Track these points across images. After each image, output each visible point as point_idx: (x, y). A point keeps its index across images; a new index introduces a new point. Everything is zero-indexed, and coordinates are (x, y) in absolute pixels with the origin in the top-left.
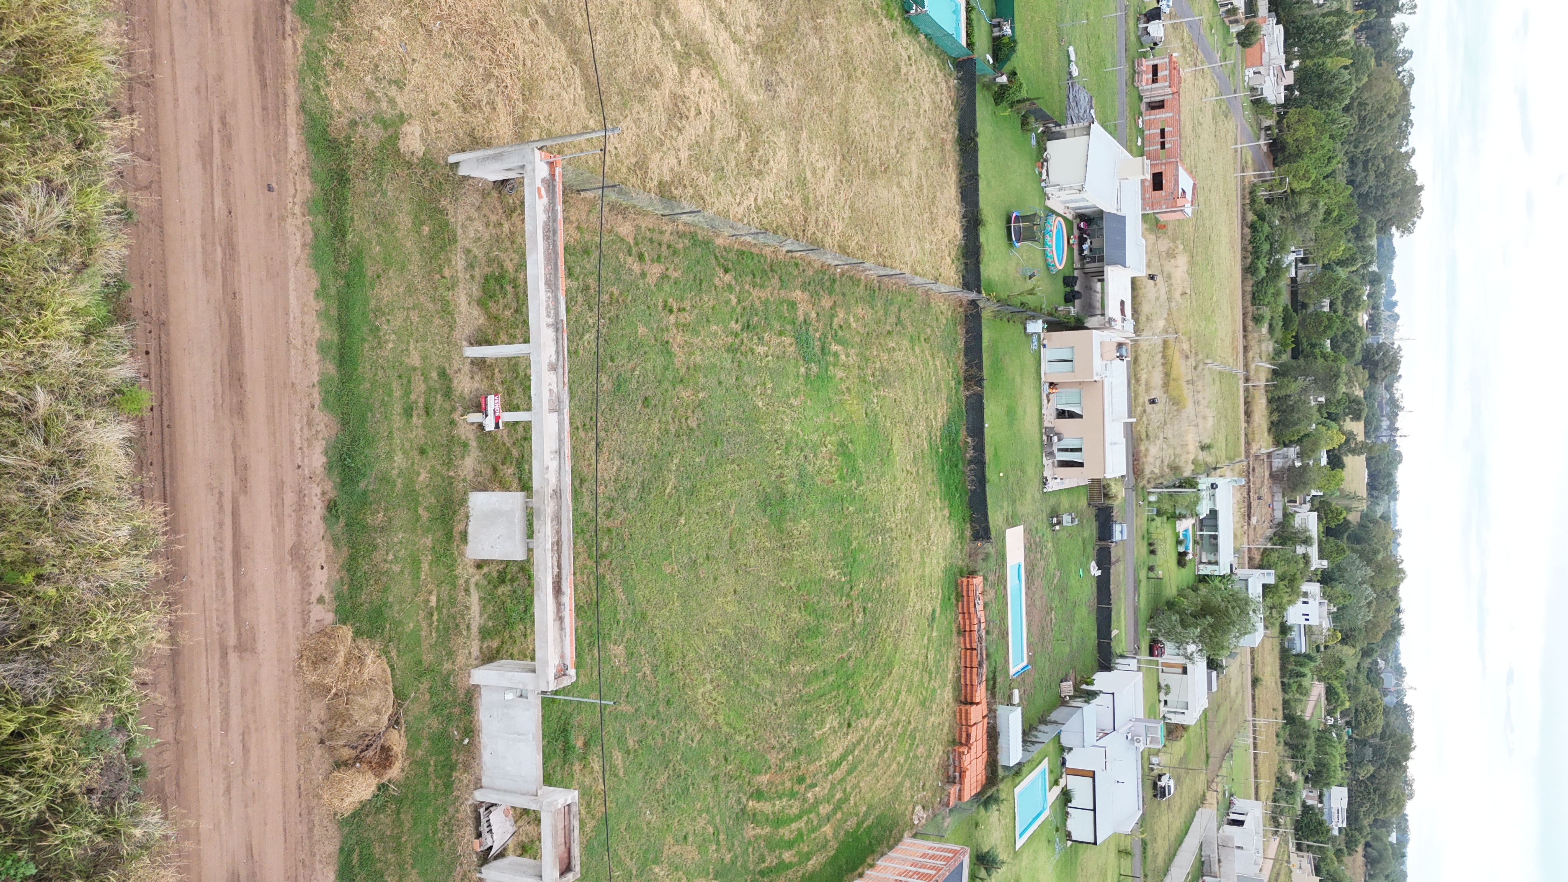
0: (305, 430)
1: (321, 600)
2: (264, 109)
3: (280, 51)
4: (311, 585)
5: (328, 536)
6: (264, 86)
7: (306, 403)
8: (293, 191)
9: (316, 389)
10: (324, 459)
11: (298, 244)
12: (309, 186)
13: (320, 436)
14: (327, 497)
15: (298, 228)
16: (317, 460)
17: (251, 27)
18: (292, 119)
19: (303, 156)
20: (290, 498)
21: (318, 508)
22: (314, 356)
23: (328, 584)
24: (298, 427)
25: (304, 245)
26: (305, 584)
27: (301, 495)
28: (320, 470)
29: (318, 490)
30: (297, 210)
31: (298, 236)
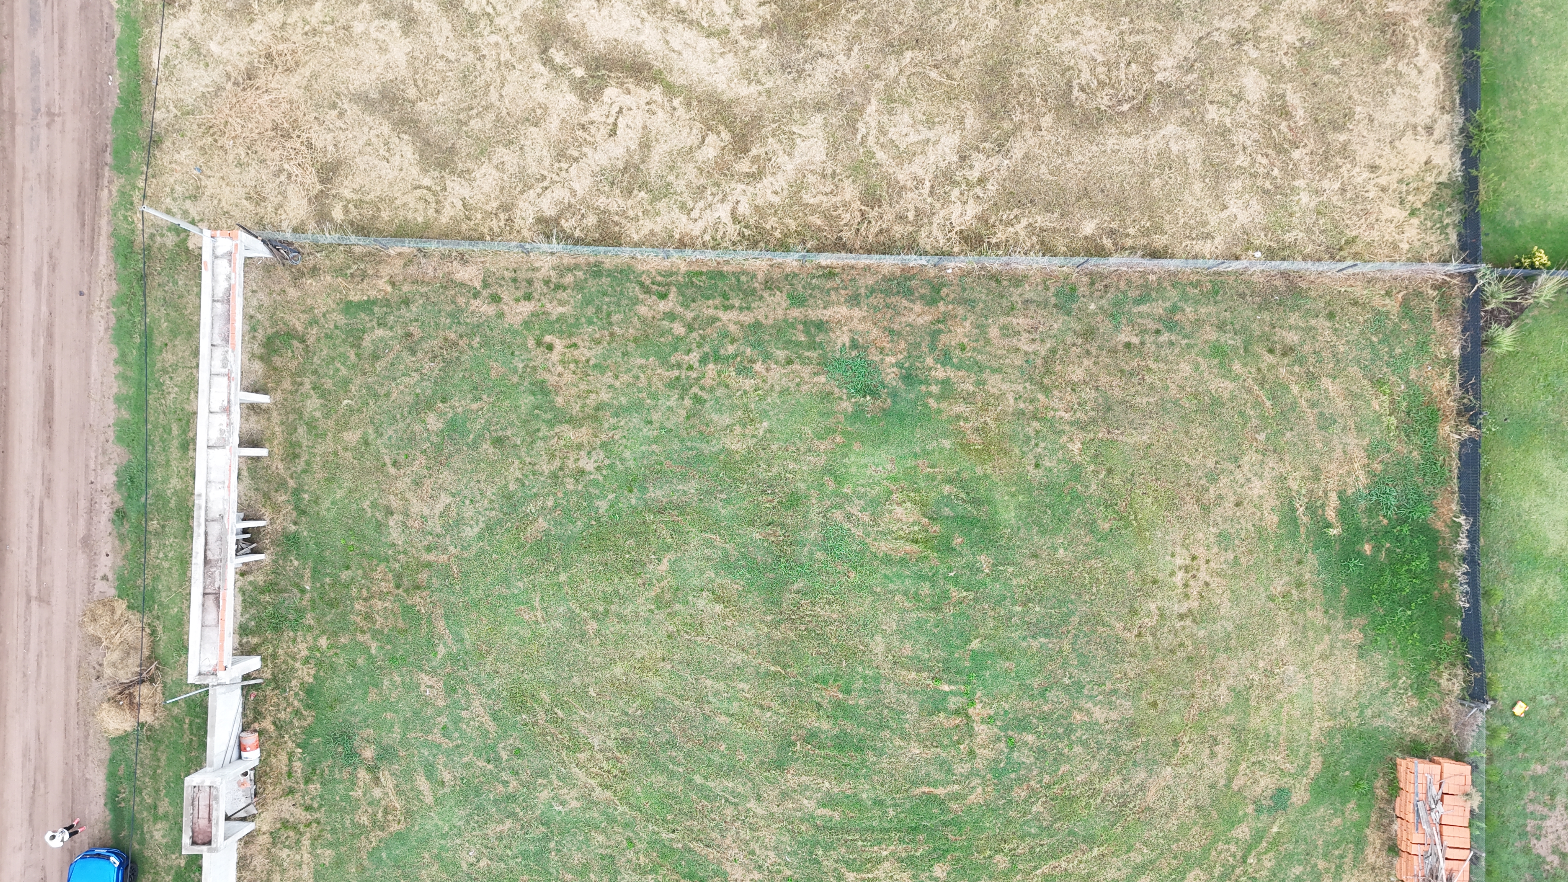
0: (100, 457)
1: (105, 578)
2: (82, 241)
3: (97, 199)
4: (96, 566)
5: (115, 533)
6: (83, 225)
7: (102, 438)
8: (100, 293)
9: (112, 428)
10: (115, 478)
11: (102, 329)
12: (115, 287)
13: (112, 462)
14: (116, 505)
15: (102, 317)
16: (109, 478)
17: (76, 190)
18: (104, 244)
19: (112, 267)
20: (83, 504)
21: (107, 513)
22: (111, 406)
23: (112, 568)
24: (93, 455)
25: (107, 329)
26: (92, 564)
27: (92, 502)
28: (110, 486)
29: (108, 500)
30: (103, 305)
31: (103, 322)
